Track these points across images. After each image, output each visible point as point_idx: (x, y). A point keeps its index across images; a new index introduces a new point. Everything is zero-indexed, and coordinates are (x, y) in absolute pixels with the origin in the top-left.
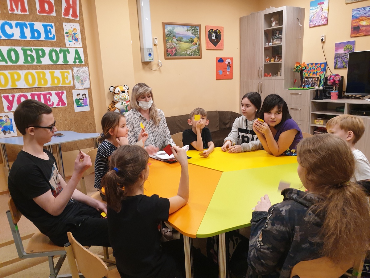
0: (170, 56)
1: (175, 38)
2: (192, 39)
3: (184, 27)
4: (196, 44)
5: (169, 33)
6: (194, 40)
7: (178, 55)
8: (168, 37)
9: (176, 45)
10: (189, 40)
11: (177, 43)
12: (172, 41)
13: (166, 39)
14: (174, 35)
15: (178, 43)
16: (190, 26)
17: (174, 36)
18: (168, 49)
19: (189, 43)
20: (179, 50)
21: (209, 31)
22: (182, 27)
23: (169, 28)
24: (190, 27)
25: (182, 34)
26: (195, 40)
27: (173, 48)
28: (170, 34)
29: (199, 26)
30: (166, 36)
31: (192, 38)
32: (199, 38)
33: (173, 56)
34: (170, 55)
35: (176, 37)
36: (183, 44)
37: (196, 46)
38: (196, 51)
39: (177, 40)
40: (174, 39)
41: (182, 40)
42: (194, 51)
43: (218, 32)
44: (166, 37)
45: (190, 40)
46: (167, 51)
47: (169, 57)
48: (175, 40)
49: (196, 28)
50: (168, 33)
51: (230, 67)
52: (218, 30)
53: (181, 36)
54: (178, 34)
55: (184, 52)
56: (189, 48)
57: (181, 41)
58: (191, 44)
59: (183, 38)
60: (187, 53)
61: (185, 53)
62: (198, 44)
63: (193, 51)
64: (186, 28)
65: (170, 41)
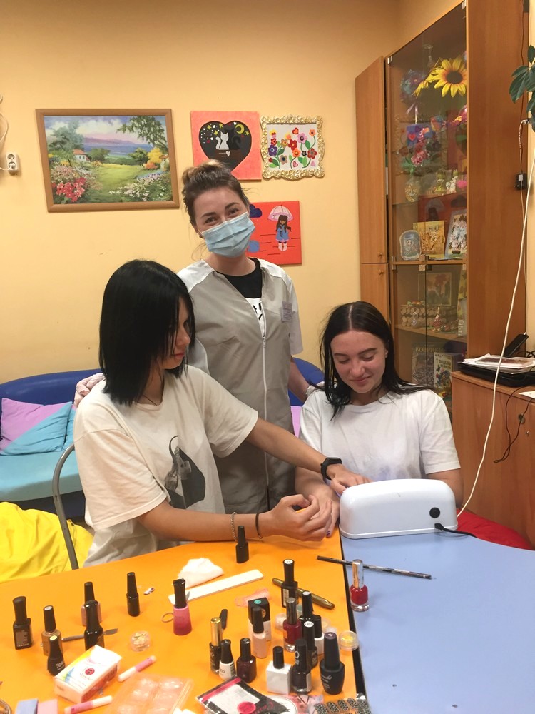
0: (67, 203)
1: (80, 151)
2: (141, 152)
3: (112, 121)
4: (158, 166)
5: (60, 138)
6: (149, 155)
7: (93, 200)
8: (58, 149)
9: (85, 172)
10: (129, 155)
11: (88, 165)
12: (72, 161)
13: (50, 155)
14: (77, 144)
15: (94, 167)
16: (132, 117)
17: (77, 147)
18: (57, 182)
19: (131, 164)
20: (97, 187)
21: (205, 126)
22: (104, 120)
23: (58, 125)
24: (134, 120)
25: (105, 139)
26: (154, 155)
27: (75, 181)
28: (63, 143)
29: (167, 114)
30: (49, 148)
31: (141, 149)
32: (167, 150)
33: (75, 203)
34: (66, 199)
35: (83, 149)
36: (109, 168)
37: (158, 171)
38: (156, 187)
39: (90, 158)
40: (77, 156)
41: (106, 157)
42: (153, 188)
43: (239, 129)
44: (51, 150)
45: (134, 157)
46: (55, 190)
47: (63, 205)
48: (80, 158)
49: (153, 119)
50: (55, 139)
51: (290, 228)
52: (238, 122)
53: (102, 144)
54: (88, 140)
55: (116, 190)
56: (134, 179)
57: (102, 160)
58: (138, 168)
59: (109, 151)
60: (126, 193)
61: (118, 192)
62: (162, 166)
63: (147, 187)
64: (117, 123)
65: (64, 161)
